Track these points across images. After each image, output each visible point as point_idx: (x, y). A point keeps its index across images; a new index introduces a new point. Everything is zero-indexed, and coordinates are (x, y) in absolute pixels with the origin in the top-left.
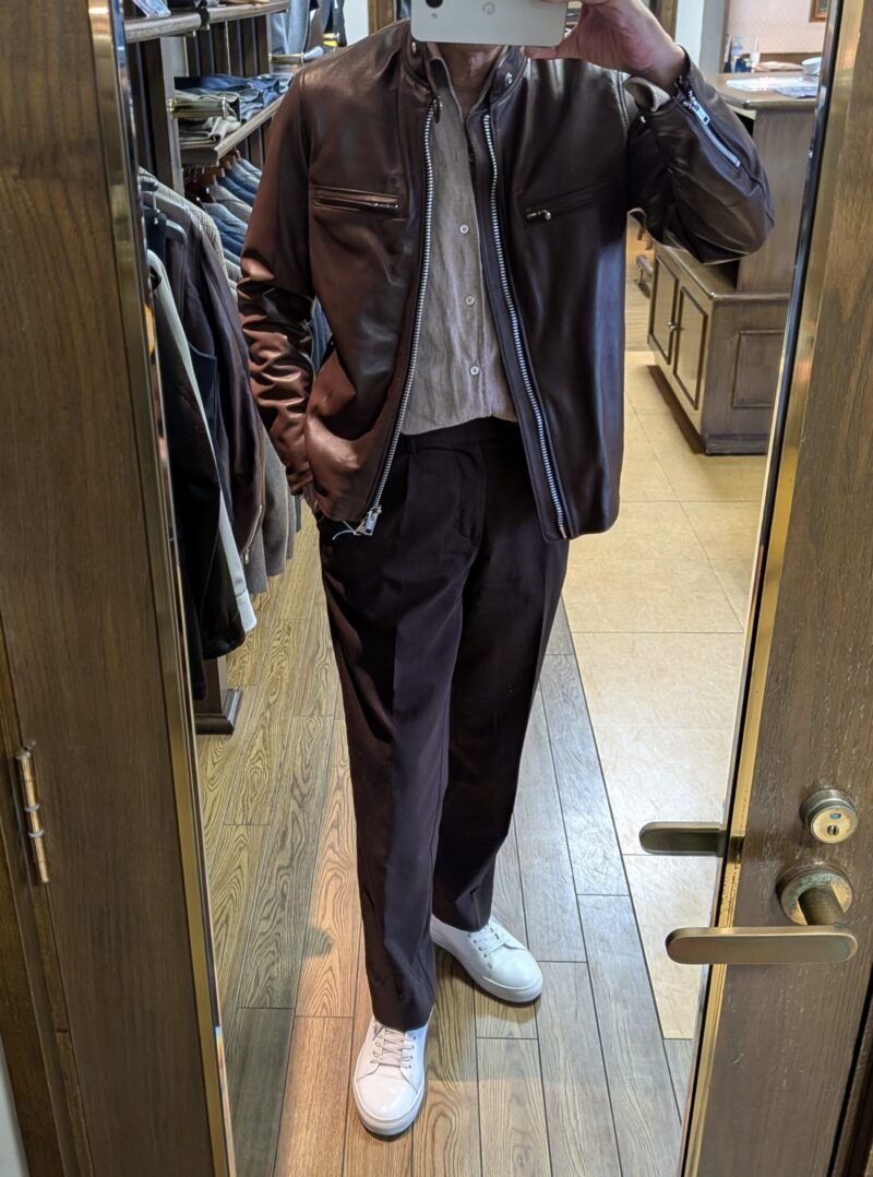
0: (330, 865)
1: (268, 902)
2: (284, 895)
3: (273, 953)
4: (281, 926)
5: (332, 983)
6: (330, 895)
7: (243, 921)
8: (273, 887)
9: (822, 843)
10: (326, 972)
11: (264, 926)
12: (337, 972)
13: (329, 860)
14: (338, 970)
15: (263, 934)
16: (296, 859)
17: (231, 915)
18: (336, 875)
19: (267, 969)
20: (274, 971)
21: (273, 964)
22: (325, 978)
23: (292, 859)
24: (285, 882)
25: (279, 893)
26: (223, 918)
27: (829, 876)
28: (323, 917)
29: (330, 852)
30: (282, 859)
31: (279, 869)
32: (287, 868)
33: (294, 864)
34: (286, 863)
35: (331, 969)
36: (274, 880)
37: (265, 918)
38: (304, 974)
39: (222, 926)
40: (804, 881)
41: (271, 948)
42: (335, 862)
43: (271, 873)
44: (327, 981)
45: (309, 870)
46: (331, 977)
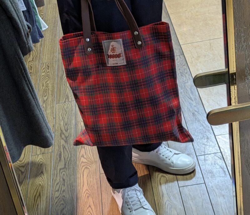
0: (83, 164)
1: (57, 184)
2: (64, 180)
3: (63, 204)
4: (64, 193)
5: (91, 212)
6: (85, 176)
7: (47, 194)
8: (59, 178)
10: (88, 208)
11: (57, 194)
12: (93, 207)
13: (82, 162)
14: (93, 206)
15: (57, 197)
16: (67, 164)
17: (41, 192)
18: (86, 168)
19: (61, 212)
20: (64, 212)
21: (63, 209)
22: (88, 210)
23: (65, 165)
24: (64, 174)
25: (61, 179)
26: (38, 194)
28: (83, 186)
29: (82, 158)
30: (61, 165)
31: (60, 169)
32: (64, 168)
33: (67, 167)
34: (63, 167)
35: (90, 206)
36: (58, 175)
37: (57, 191)
38: (78, 211)
39: (38, 197)
41: (61, 203)
42: (85, 162)
43: (57, 172)
44: (89, 212)
45: (74, 168)
46: (90, 209)
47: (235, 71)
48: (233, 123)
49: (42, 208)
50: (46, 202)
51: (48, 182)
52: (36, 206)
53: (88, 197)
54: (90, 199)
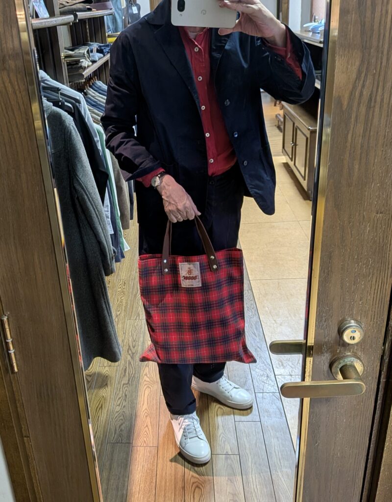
0: (145, 383)
1: (119, 398)
2: (126, 396)
3: (122, 420)
4: (125, 408)
5: (148, 432)
6: (146, 395)
7: (109, 406)
8: (121, 392)
9: (349, 344)
10: (145, 428)
11: (118, 409)
12: (150, 427)
13: (145, 381)
15: (118, 412)
17: (104, 404)
18: (148, 387)
19: (120, 427)
20: (123, 427)
21: (122, 424)
22: (145, 429)
23: (129, 380)
24: (126, 390)
25: (124, 395)
26: (100, 406)
27: (352, 359)
28: (143, 405)
29: (145, 377)
30: (125, 381)
31: (124, 385)
32: (127, 384)
33: (130, 383)
34: (127, 382)
35: (147, 426)
36: (121, 389)
37: (118, 405)
38: (136, 428)
39: (100, 409)
40: (341, 361)
41: (121, 418)
42: (148, 381)
43: (120, 386)
44: (146, 431)
45: (136, 385)
46: (147, 429)
47: (313, 345)
48: (304, 399)
49: (103, 420)
50: (107, 415)
51: (111, 395)
52: (97, 418)
53: (146, 416)
54: (148, 419)
